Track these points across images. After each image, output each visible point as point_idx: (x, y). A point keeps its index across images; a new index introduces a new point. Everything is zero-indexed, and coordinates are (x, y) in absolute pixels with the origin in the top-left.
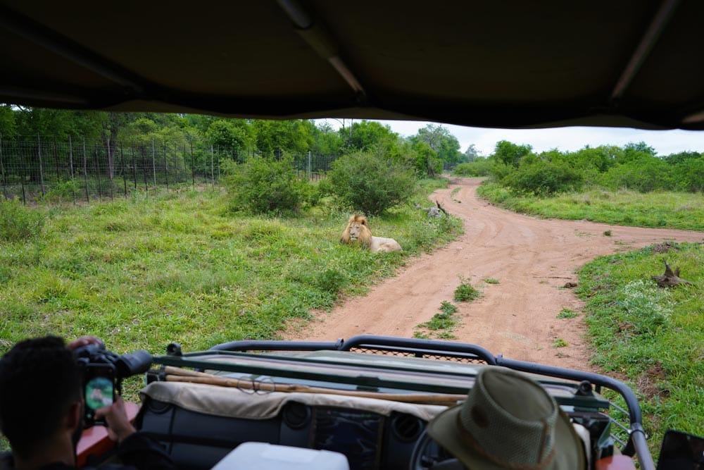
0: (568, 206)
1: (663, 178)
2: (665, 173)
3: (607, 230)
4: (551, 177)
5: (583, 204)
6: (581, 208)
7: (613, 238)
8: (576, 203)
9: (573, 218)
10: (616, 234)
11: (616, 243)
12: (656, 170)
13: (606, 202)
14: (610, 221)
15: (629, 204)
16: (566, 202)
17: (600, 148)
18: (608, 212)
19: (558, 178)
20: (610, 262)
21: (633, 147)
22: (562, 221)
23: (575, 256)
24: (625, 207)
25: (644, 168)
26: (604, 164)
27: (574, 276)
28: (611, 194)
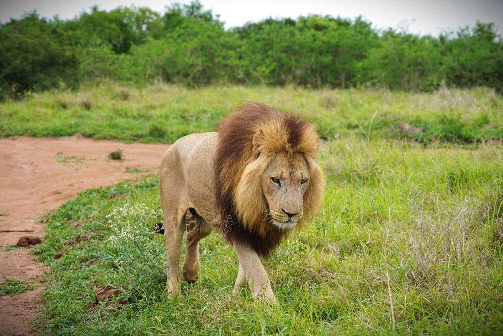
0: (50, 112)
1: (228, 62)
2: (231, 53)
3: (114, 150)
4: (18, 61)
5: (78, 108)
6: (72, 116)
7: (125, 164)
8: (64, 106)
9: (57, 134)
10: (131, 157)
11: (128, 170)
12: (214, 46)
13: (122, 105)
14: (124, 135)
15: (162, 106)
16: (47, 106)
17: (118, 11)
18: (121, 121)
19: (34, 63)
20: (106, 198)
21: (179, 10)
22: (36, 139)
23: (49, 196)
24: (155, 113)
25: (194, 43)
26: (125, 40)
27: (40, 227)
28: (134, 92)
